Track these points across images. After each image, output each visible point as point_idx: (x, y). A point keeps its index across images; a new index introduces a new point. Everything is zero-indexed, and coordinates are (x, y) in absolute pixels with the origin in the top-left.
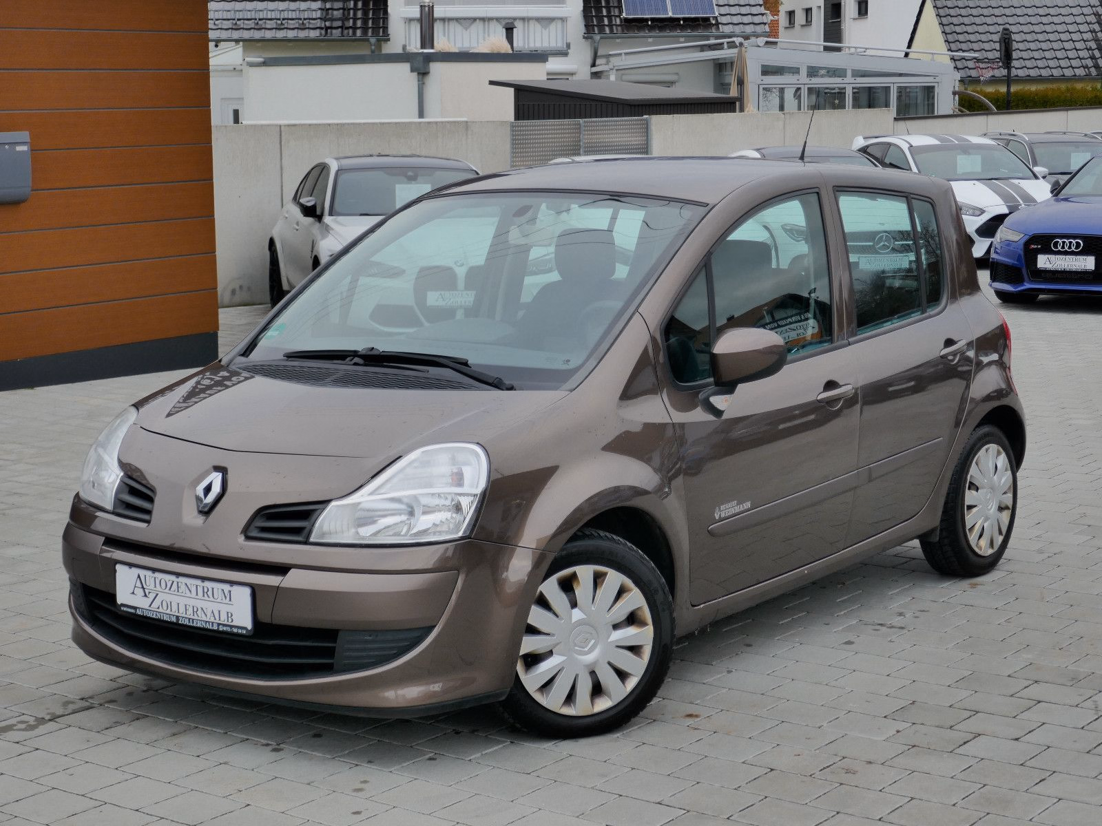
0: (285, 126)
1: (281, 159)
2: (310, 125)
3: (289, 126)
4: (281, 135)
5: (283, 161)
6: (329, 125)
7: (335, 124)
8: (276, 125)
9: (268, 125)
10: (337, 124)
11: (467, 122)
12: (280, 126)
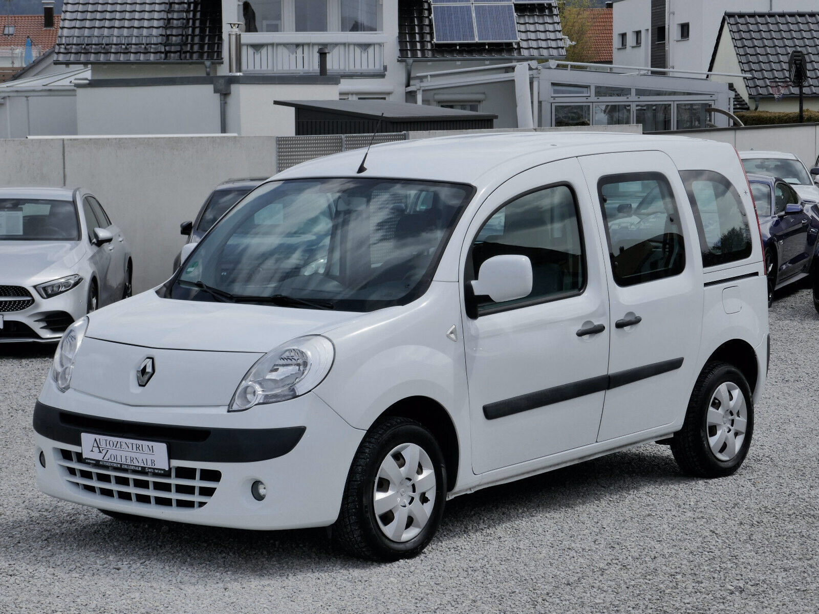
0: (68, 140)
1: (64, 168)
2: (90, 139)
3: (71, 140)
4: (64, 148)
5: (66, 170)
6: (108, 139)
7: (114, 139)
8: (60, 139)
9: (52, 140)
10: (116, 139)
11: (235, 137)
12: (63, 140)
